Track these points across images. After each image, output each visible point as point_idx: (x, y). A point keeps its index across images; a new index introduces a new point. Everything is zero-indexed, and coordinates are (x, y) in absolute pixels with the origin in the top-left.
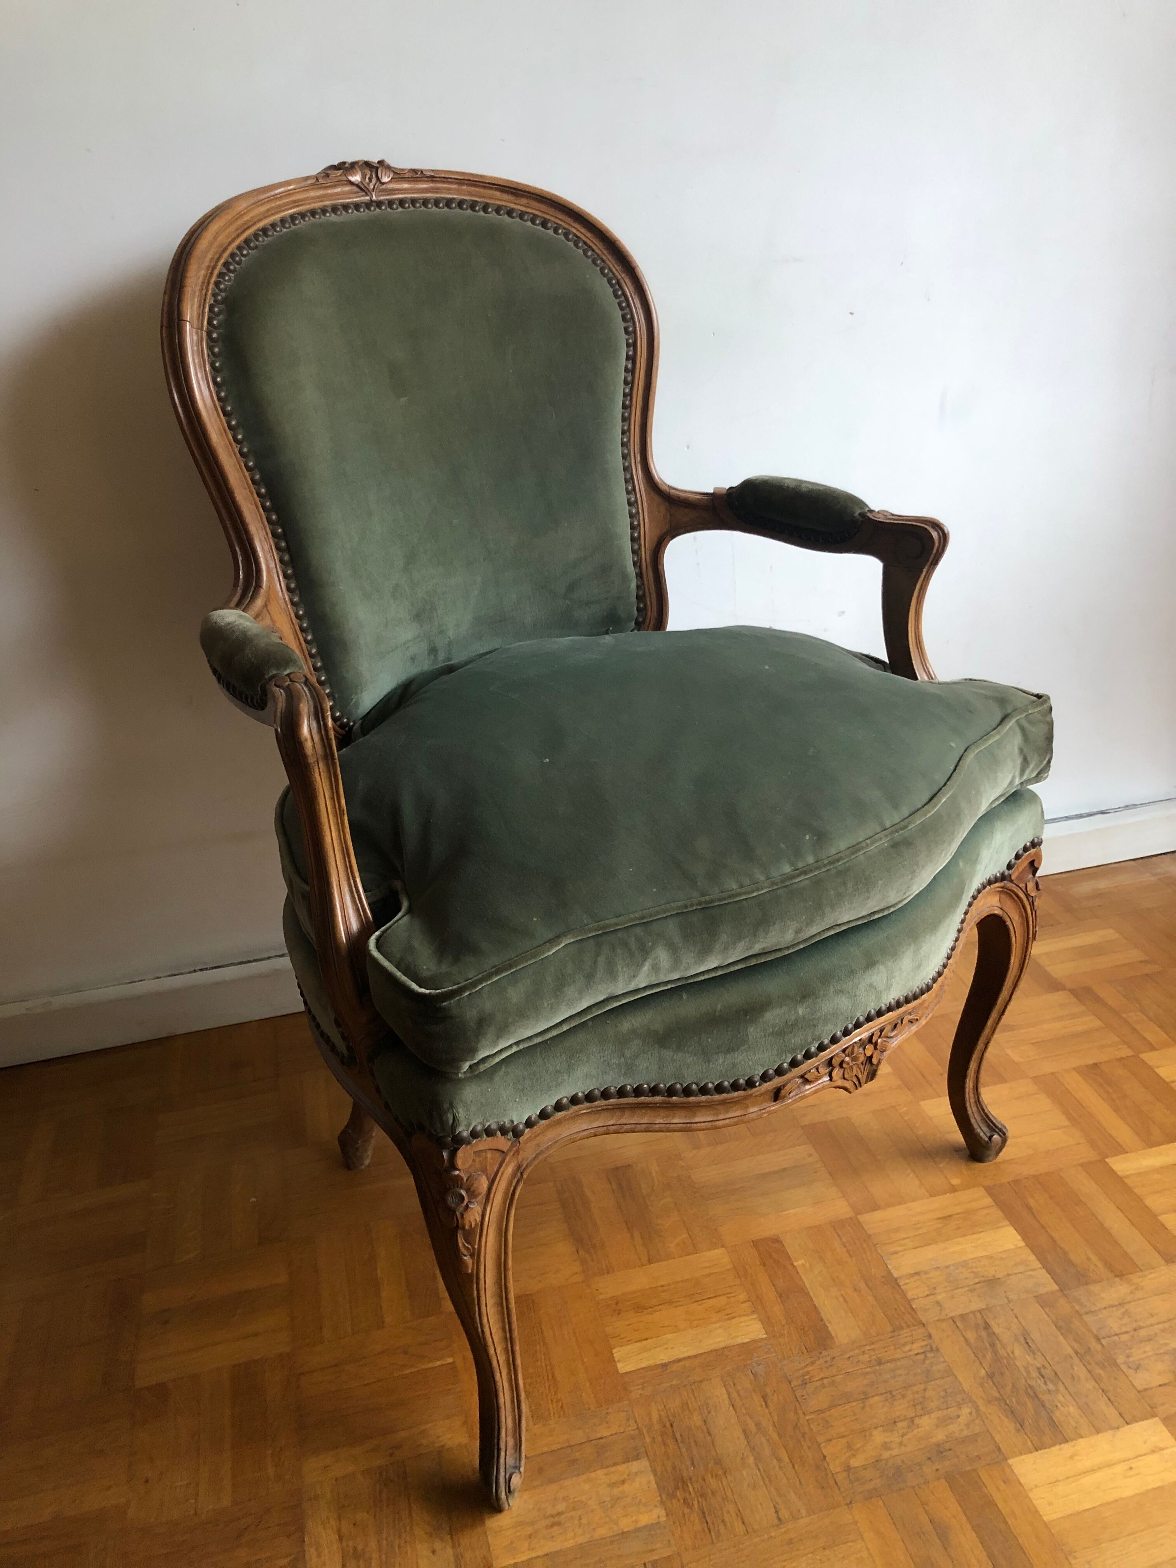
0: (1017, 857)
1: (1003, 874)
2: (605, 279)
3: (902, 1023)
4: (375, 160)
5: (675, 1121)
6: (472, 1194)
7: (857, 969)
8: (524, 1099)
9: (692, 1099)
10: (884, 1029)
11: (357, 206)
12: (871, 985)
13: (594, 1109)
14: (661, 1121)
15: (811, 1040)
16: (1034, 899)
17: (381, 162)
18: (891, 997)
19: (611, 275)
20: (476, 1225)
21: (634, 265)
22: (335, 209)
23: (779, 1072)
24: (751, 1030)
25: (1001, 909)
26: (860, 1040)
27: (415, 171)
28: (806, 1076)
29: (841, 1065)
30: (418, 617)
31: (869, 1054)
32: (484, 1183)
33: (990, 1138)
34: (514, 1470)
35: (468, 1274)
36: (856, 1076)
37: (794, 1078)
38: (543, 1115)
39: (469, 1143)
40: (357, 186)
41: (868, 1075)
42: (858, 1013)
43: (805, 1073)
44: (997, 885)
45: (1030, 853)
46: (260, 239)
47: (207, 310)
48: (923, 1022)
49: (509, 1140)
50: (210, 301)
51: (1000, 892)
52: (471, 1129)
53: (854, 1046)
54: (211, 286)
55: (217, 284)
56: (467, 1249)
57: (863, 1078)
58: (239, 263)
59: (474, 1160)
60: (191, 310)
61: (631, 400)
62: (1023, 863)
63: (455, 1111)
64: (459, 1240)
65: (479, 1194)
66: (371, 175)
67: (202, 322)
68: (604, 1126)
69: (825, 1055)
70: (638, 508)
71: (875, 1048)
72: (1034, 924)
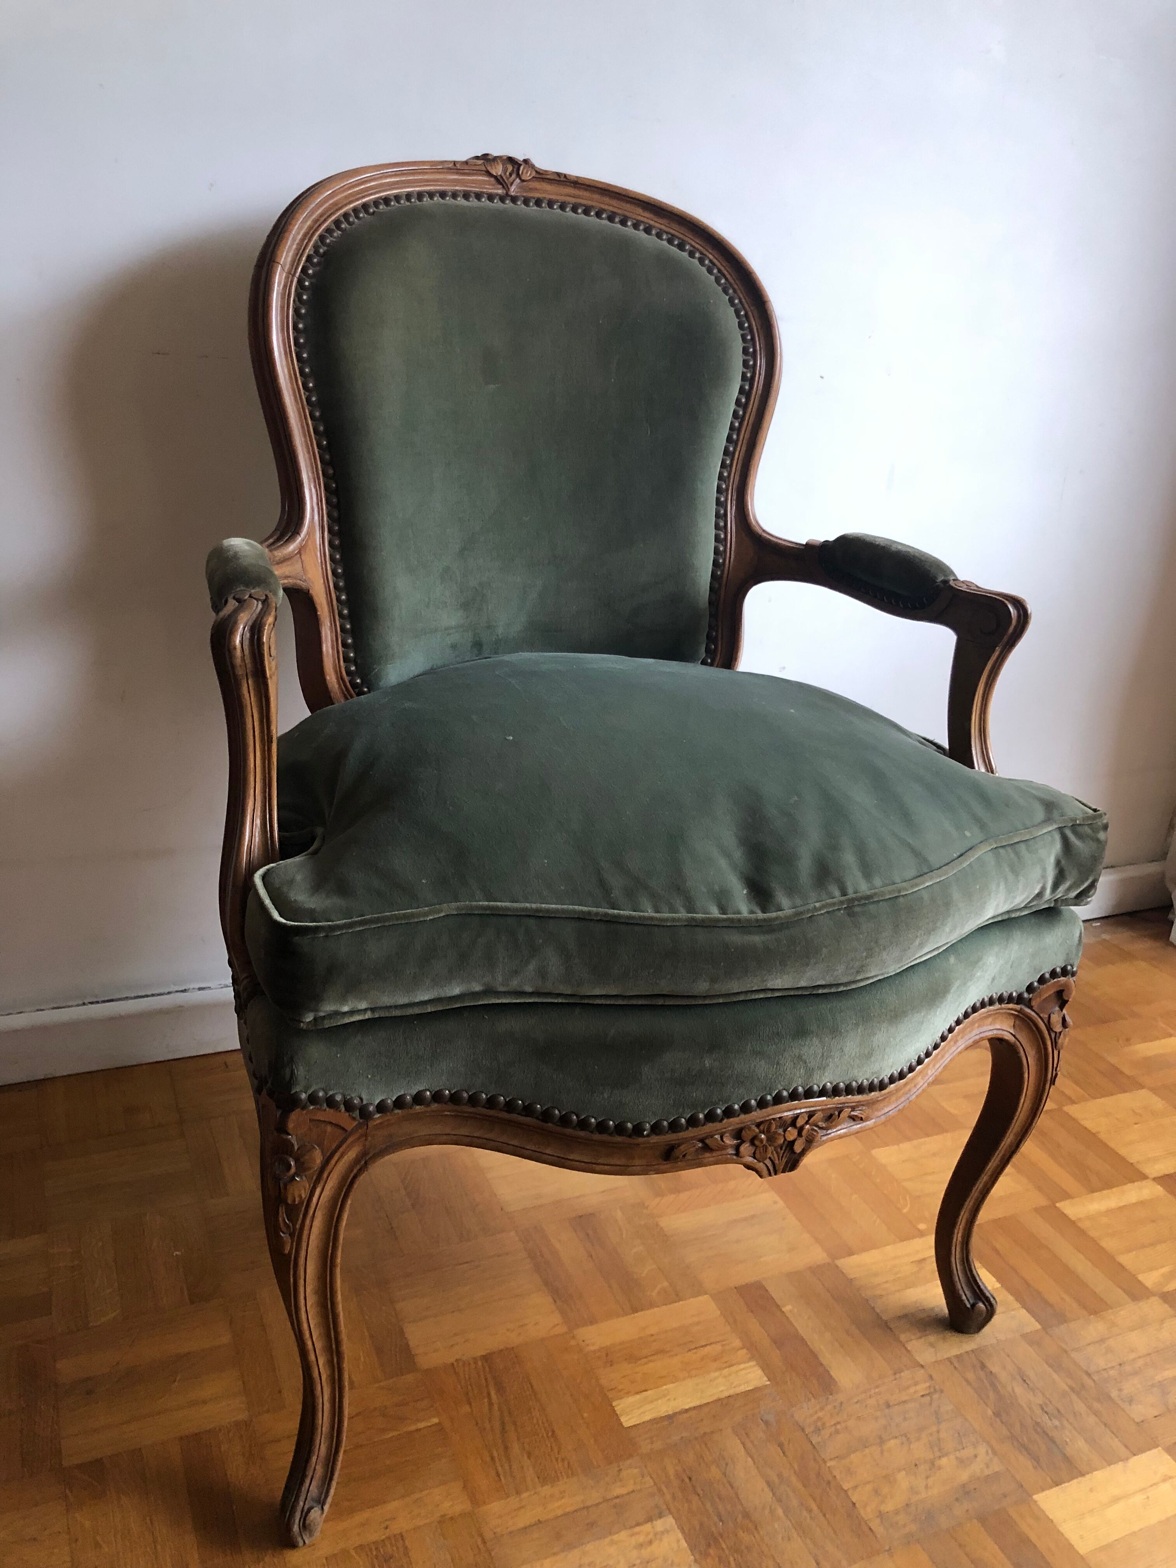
0: (1042, 980)
1: (1020, 996)
2: (733, 309)
3: (839, 1116)
4: (520, 157)
5: (547, 1152)
6: (302, 1168)
7: (784, 1033)
8: (378, 1078)
9: (569, 1131)
10: (814, 1115)
11: (491, 198)
12: (800, 1057)
13: (459, 1114)
14: (533, 1148)
15: (717, 1100)
16: (1058, 1035)
17: (526, 161)
18: (827, 1079)
19: (740, 306)
20: (301, 1202)
21: (766, 299)
22: (466, 196)
23: (674, 1126)
24: (646, 1069)
25: (1014, 1036)
26: (780, 1118)
27: (558, 174)
28: (707, 1141)
29: (752, 1143)
30: (465, 606)
31: (790, 1138)
32: (318, 1157)
33: (973, 1306)
34: (315, 1505)
35: (285, 1255)
36: (770, 1158)
37: (692, 1138)
38: (399, 1103)
39: (304, 1108)
40: (495, 177)
41: (787, 1163)
42: (779, 1085)
43: (706, 1138)
44: (1011, 1006)
45: (1058, 981)
46: (381, 207)
47: (304, 259)
48: (869, 1123)
49: (354, 1119)
50: (309, 251)
51: (1016, 1016)
52: (310, 1092)
53: (771, 1123)
54: (315, 237)
55: (322, 238)
56: (288, 1227)
57: (781, 1165)
58: (349, 223)
59: (310, 1129)
60: (286, 256)
61: (738, 435)
62: (1048, 990)
63: (294, 1067)
64: (280, 1213)
65: (309, 1169)
66: (513, 170)
67: (296, 269)
68: (468, 1136)
69: (734, 1123)
70: (725, 546)
71: (800, 1134)
72: (1055, 1066)
